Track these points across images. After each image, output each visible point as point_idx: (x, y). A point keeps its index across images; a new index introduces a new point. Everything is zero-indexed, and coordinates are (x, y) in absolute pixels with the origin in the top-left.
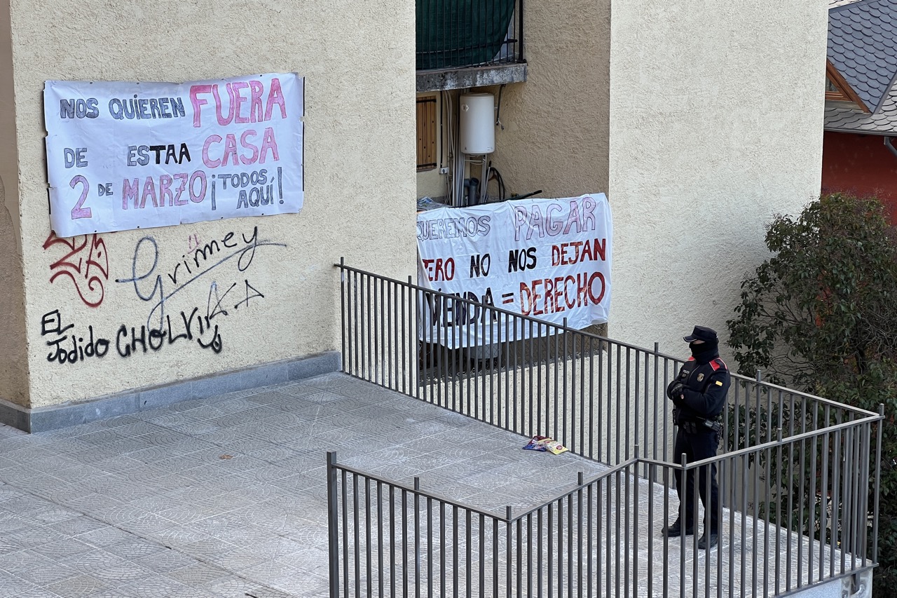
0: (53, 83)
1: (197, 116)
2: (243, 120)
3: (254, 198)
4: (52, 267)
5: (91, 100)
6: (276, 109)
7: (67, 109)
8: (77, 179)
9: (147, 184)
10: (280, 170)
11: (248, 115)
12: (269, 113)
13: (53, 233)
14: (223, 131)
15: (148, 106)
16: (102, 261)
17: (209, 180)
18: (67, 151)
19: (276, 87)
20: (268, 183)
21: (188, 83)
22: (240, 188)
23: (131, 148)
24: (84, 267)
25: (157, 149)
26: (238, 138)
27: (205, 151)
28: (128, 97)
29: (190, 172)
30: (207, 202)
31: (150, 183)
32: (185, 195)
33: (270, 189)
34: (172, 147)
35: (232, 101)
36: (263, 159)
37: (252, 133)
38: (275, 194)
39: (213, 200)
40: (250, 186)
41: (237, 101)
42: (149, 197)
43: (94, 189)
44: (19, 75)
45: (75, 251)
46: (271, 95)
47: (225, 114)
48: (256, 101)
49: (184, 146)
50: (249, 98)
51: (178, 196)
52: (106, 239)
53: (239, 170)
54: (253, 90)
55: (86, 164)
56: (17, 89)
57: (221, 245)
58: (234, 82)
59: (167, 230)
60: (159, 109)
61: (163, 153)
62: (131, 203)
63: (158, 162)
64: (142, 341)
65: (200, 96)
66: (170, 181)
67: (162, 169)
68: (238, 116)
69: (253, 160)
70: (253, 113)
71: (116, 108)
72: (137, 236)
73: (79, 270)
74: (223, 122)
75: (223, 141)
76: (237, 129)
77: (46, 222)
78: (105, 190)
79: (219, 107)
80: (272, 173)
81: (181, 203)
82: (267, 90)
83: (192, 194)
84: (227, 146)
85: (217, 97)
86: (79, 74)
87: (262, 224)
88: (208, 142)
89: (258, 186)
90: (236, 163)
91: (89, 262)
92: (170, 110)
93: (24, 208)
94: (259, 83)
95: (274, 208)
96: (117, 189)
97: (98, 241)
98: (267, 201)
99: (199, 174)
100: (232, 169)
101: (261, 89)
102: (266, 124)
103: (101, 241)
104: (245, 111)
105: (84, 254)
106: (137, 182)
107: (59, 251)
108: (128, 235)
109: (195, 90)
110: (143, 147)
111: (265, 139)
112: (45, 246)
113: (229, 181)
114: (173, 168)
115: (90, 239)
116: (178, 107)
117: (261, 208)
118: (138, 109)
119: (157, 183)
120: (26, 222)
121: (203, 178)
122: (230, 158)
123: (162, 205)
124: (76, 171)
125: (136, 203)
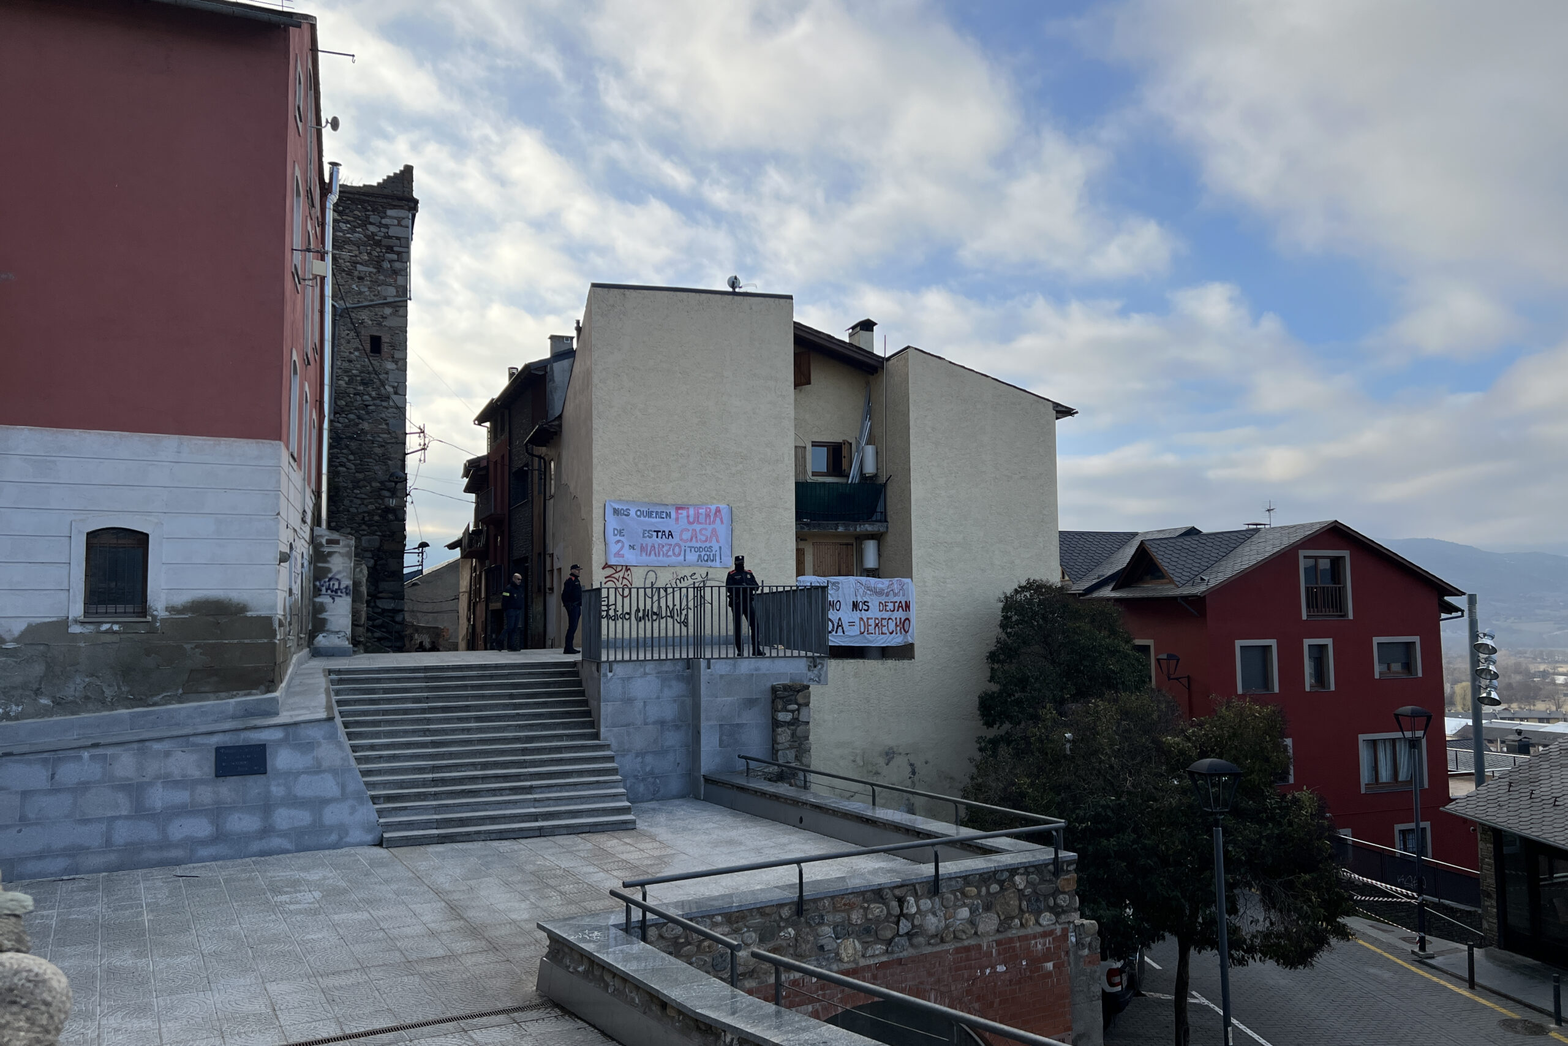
0: (610, 501)
1: (677, 519)
2: (700, 523)
3: (706, 558)
4: (606, 578)
5: (627, 509)
6: (718, 520)
7: (616, 512)
8: (618, 541)
9: (652, 547)
10: (720, 548)
11: (704, 521)
12: (714, 522)
13: (606, 564)
14: (691, 527)
15: (654, 514)
16: (629, 578)
17: (683, 548)
18: (614, 529)
19: (718, 510)
20: (714, 552)
21: (674, 505)
22: (698, 553)
23: (644, 531)
24: (621, 579)
25: (657, 532)
26: (698, 531)
27: (681, 535)
28: (645, 510)
29: (673, 544)
30: (681, 558)
31: (653, 546)
32: (670, 553)
33: (714, 556)
34: (664, 531)
35: (695, 514)
36: (711, 542)
37: (706, 529)
38: (718, 558)
39: (685, 557)
40: (704, 553)
41: (697, 515)
42: (653, 552)
43: (627, 546)
44: (595, 497)
45: (617, 572)
46: (715, 514)
47: (691, 520)
48: (708, 515)
49: (670, 531)
50: (704, 514)
51: (667, 554)
52: (631, 568)
53: (698, 545)
54: (706, 510)
55: (624, 536)
56: (594, 502)
57: (689, 578)
58: (697, 507)
59: (662, 568)
60: (659, 514)
61: (660, 534)
62: (644, 554)
63: (657, 537)
64: (648, 616)
65: (680, 511)
66: (663, 546)
67: (659, 540)
68: (698, 521)
69: (706, 541)
70: (706, 521)
71: (639, 513)
72: (647, 569)
73: (618, 581)
74: (690, 523)
75: (690, 532)
76: (698, 527)
77: (604, 558)
78: (632, 547)
79: (688, 517)
80: (716, 547)
81: (668, 556)
82: (713, 511)
83: (674, 554)
84: (692, 533)
85: (688, 513)
86: (623, 498)
87: (711, 571)
88: (682, 531)
89: (708, 553)
90: (697, 541)
91: (623, 578)
92: (664, 516)
93: (594, 551)
94: (709, 508)
95: (717, 564)
96: (637, 547)
97: (627, 569)
98: (713, 561)
99: (677, 544)
100: (694, 544)
101: (710, 510)
102: (712, 526)
103: (629, 569)
104: (702, 519)
105: (621, 574)
106: (647, 545)
107: (609, 571)
108: (642, 568)
109: (678, 508)
110: (651, 531)
111: (712, 533)
112: (603, 568)
113: (693, 549)
114: (664, 541)
115: (624, 568)
116: (668, 515)
117: (710, 563)
118: (649, 514)
119: (656, 546)
120: (595, 557)
121: (680, 547)
122: (694, 539)
123: (659, 556)
124: (618, 538)
125: (646, 554)
